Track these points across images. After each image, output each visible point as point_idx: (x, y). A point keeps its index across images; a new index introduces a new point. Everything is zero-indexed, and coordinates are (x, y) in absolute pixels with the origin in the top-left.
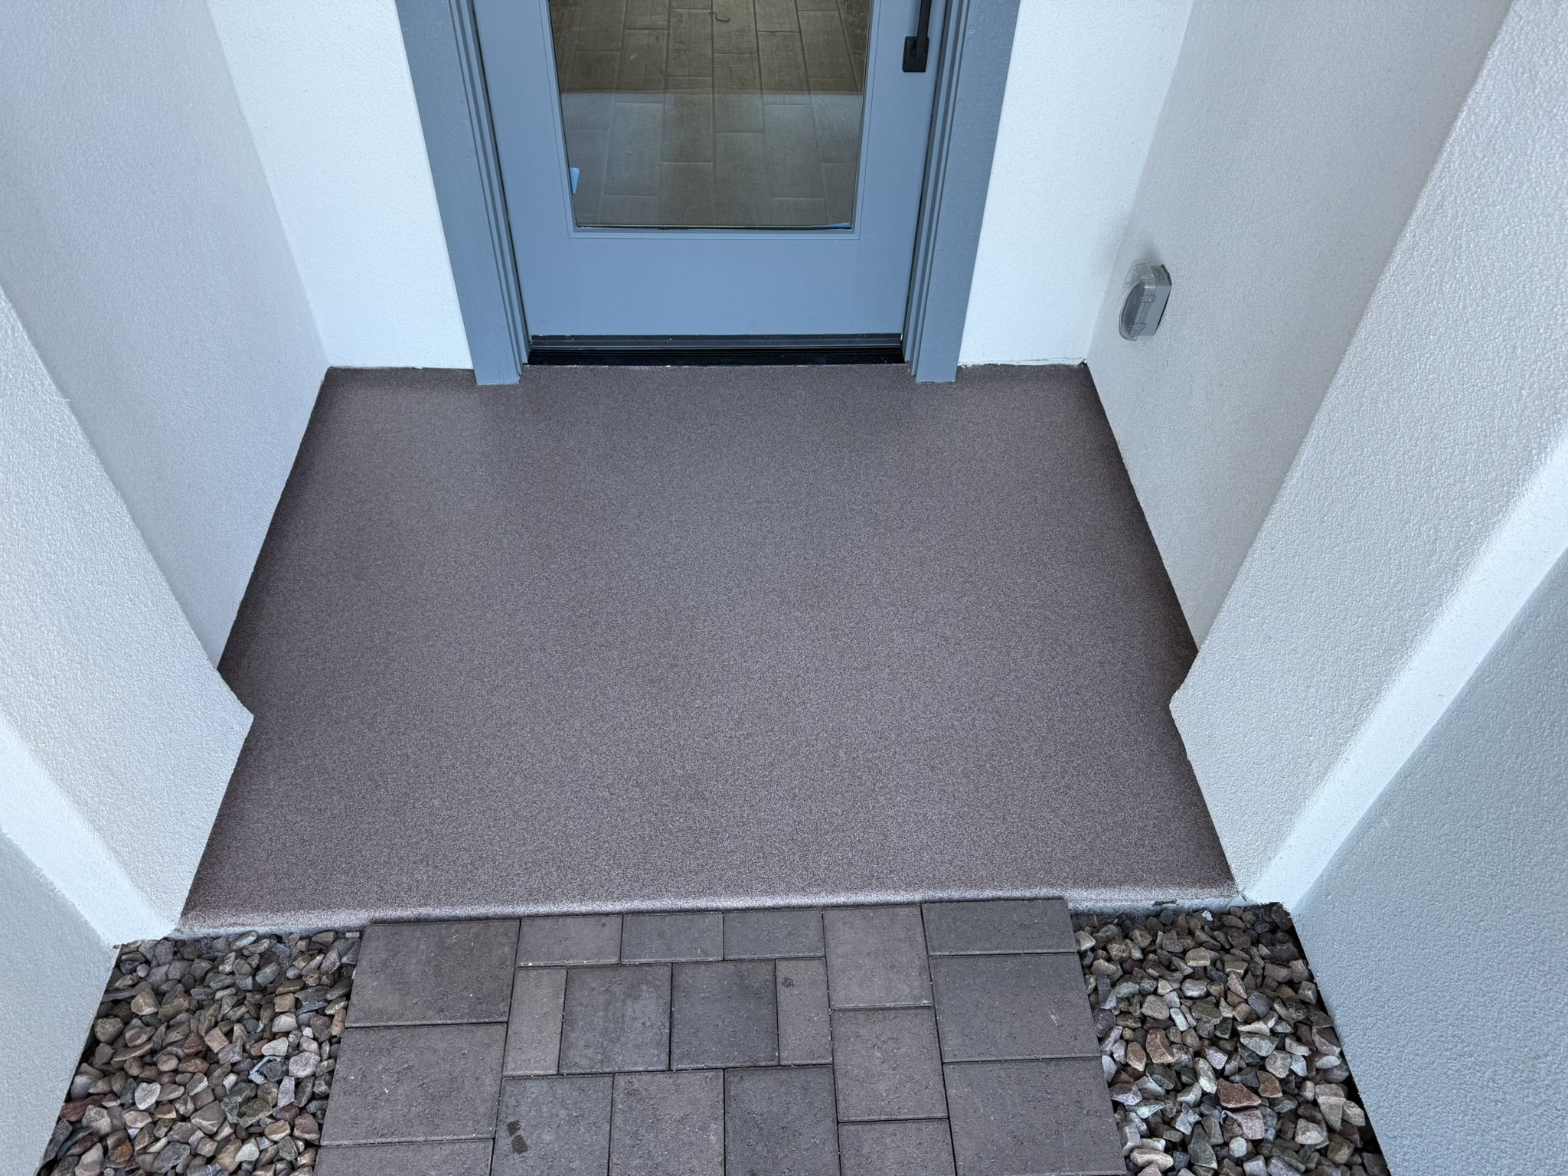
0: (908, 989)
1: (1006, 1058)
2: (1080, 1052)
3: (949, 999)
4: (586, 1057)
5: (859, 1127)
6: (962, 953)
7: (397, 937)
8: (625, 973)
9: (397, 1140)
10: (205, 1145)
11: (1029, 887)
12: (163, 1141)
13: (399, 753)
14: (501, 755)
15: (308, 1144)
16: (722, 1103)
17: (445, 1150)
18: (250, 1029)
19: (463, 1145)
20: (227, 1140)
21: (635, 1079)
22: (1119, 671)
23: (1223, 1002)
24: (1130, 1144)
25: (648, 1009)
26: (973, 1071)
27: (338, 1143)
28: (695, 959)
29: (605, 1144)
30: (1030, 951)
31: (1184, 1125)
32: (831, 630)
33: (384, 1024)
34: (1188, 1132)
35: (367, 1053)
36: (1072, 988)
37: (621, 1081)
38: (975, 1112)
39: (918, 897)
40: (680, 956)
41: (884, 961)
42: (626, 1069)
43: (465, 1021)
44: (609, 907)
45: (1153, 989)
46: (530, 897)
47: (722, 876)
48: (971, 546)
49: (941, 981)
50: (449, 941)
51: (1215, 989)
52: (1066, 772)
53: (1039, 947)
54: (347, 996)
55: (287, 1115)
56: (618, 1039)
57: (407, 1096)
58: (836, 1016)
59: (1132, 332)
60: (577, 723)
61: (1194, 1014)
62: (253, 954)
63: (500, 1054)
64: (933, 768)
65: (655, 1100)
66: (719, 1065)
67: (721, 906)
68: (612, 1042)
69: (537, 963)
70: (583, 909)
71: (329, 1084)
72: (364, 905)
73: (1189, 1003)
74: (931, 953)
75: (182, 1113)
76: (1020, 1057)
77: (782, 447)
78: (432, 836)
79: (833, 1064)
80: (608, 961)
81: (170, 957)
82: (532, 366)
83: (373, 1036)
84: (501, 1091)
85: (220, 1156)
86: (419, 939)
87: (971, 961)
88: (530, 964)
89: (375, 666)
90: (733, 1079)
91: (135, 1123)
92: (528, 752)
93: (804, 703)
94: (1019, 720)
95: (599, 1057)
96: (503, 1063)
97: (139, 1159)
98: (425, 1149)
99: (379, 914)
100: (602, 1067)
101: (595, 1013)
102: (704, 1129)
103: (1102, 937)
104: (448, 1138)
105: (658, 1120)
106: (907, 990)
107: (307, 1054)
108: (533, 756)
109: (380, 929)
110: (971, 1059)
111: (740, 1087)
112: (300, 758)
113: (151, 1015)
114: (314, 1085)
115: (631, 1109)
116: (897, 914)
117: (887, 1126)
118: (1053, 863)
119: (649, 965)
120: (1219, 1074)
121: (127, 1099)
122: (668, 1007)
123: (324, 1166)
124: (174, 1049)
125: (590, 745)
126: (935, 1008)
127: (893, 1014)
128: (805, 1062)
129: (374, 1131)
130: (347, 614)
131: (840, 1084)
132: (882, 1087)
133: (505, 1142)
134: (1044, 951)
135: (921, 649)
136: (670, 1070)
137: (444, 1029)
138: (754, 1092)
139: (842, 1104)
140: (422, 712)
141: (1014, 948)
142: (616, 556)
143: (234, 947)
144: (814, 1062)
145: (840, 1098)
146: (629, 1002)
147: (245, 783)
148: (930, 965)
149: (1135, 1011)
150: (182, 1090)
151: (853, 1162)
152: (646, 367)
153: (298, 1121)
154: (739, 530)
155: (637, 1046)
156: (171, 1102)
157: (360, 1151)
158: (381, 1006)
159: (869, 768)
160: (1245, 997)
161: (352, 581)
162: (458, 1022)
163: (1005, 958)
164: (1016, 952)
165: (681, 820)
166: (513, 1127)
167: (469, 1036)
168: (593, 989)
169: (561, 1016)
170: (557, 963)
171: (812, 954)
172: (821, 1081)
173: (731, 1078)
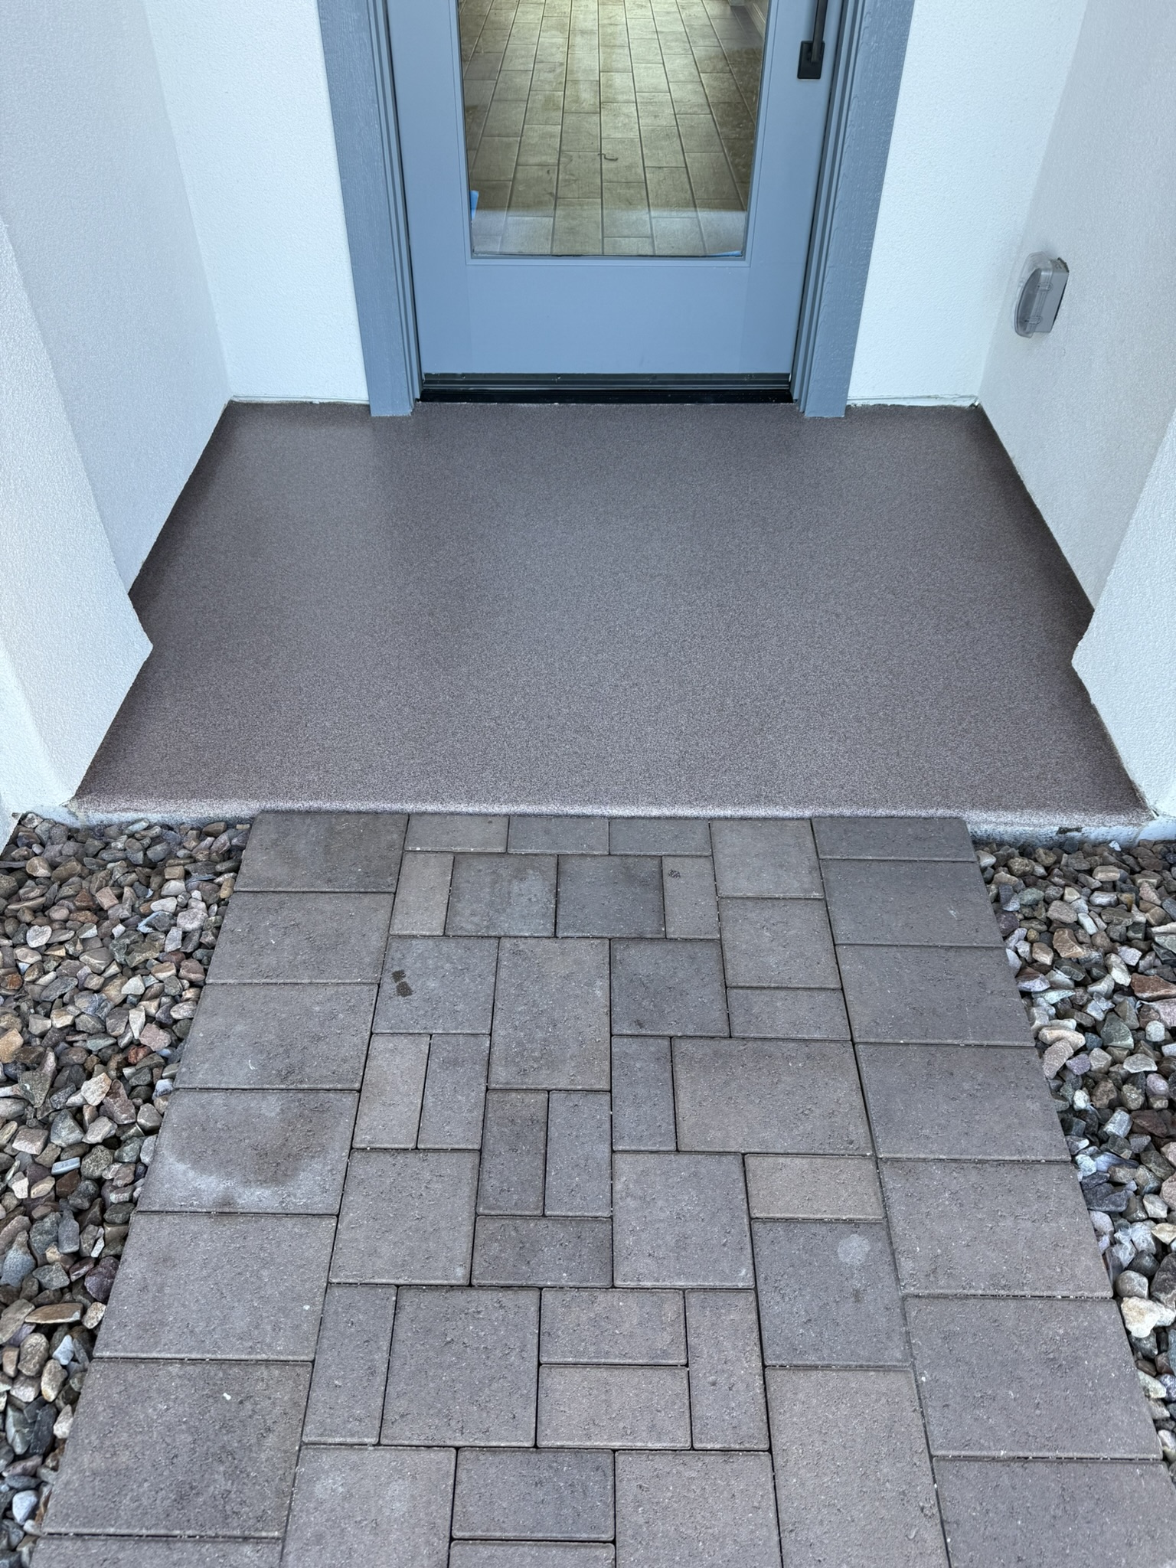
0: (799, 881)
1: (902, 943)
2: (982, 943)
3: (841, 893)
4: (472, 923)
5: (749, 991)
6: (854, 857)
7: (288, 823)
8: (511, 860)
9: (282, 981)
10: (92, 979)
11: (925, 808)
12: (52, 975)
13: (292, 686)
14: (390, 691)
15: (192, 984)
16: (607, 965)
17: (330, 991)
18: (140, 894)
19: (348, 987)
20: (114, 976)
21: (520, 942)
22: (1018, 642)
23: (1135, 908)
24: (1037, 1023)
25: (535, 888)
26: (868, 952)
27: (223, 981)
28: (581, 852)
29: (490, 992)
30: (926, 859)
31: (1096, 1010)
32: (718, 606)
33: (272, 889)
34: (1100, 1016)
35: (255, 912)
36: (971, 890)
37: (507, 944)
38: (870, 985)
39: (807, 813)
40: (566, 849)
41: (773, 861)
42: (512, 934)
43: (353, 890)
44: (496, 809)
45: (1059, 895)
46: (418, 797)
47: (607, 790)
48: (863, 543)
49: (832, 878)
50: (338, 828)
51: (1126, 897)
52: (964, 719)
53: (936, 856)
54: (236, 870)
55: (174, 958)
56: (504, 910)
57: (293, 946)
58: (724, 902)
59: (1028, 330)
60: (464, 670)
61: (1104, 917)
62: (144, 837)
63: (387, 917)
64: (823, 715)
65: (540, 960)
66: (605, 935)
67: (606, 814)
68: (499, 913)
69: (425, 849)
70: (471, 810)
71: (216, 937)
72: (254, 797)
73: (1098, 910)
74: (821, 857)
75: (71, 953)
76: (918, 944)
77: (669, 466)
78: (324, 748)
79: (720, 940)
80: (495, 850)
81: (65, 839)
82: (425, 404)
83: (260, 897)
84: (387, 946)
85: (107, 988)
86: (309, 825)
87: (863, 864)
88: (418, 849)
89: (269, 621)
90: (619, 947)
91: (25, 958)
92: (416, 690)
93: (690, 662)
94: (914, 679)
95: (485, 923)
96: (390, 924)
97: (29, 988)
98: (311, 990)
99: (270, 805)
100: (487, 931)
101: (482, 889)
102: (590, 984)
103: (1003, 856)
104: (333, 981)
105: (543, 976)
106: (796, 885)
107: (195, 910)
108: (421, 693)
109: (270, 817)
110: (865, 942)
111: (626, 953)
112: (195, 686)
113: (44, 878)
114: (201, 936)
115: (516, 965)
116: (786, 826)
117: (777, 992)
118: (950, 790)
119: (536, 855)
120: (1132, 970)
121: (19, 938)
122: (554, 887)
123: (209, 999)
124: (66, 902)
125: (477, 688)
126: (826, 901)
127: (782, 903)
128: (692, 937)
129: (260, 974)
130: (244, 582)
131: (728, 955)
132: (772, 960)
133: (390, 986)
134: (942, 859)
135: (811, 622)
136: (556, 937)
137: (331, 895)
138: (640, 960)
139: (730, 972)
140: (314, 657)
141: (909, 856)
142: (503, 546)
143: (127, 832)
144: (702, 937)
145: (729, 967)
146: (515, 882)
147: (142, 703)
148: (821, 865)
149: (1041, 914)
150: (72, 933)
151: (742, 1019)
152: (535, 405)
153: (185, 963)
154: (625, 528)
155: (523, 917)
156: (62, 943)
157: (244, 989)
158: (270, 875)
159: (757, 713)
160: (1159, 902)
161: (250, 558)
162: (346, 890)
163: (900, 863)
164: (912, 859)
165: (567, 747)
166: (398, 975)
167: (357, 902)
168: (480, 871)
169: (448, 890)
170: (444, 849)
171: (699, 853)
172: (709, 952)
173: (617, 946)
